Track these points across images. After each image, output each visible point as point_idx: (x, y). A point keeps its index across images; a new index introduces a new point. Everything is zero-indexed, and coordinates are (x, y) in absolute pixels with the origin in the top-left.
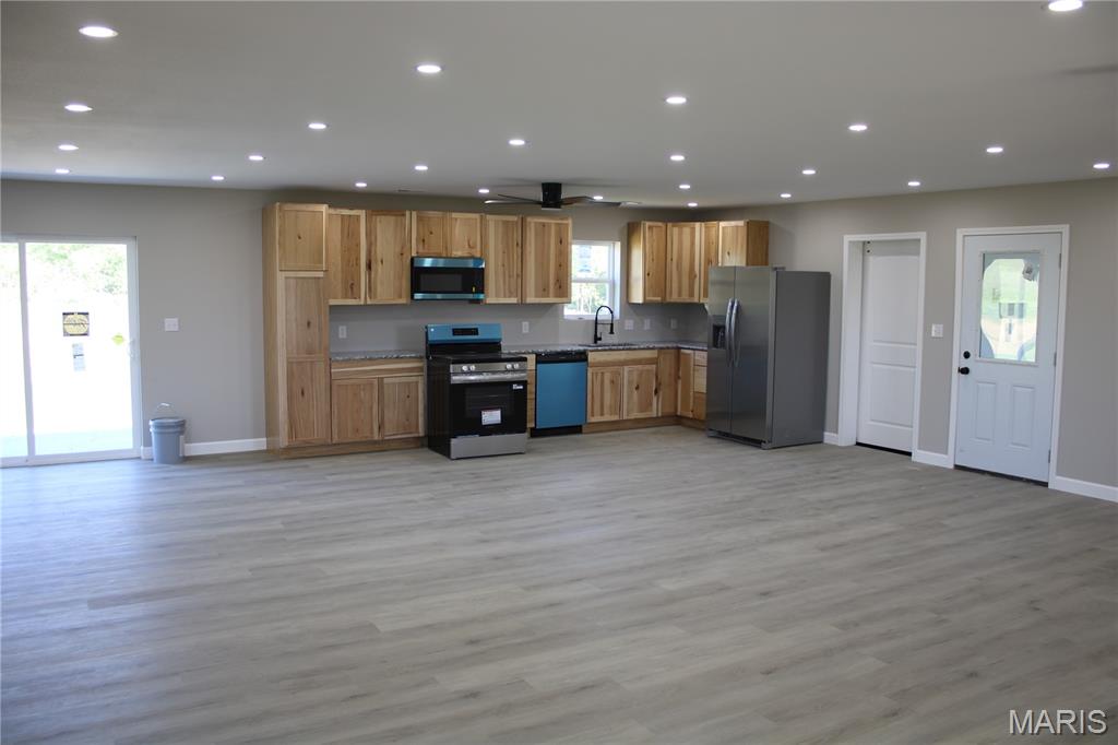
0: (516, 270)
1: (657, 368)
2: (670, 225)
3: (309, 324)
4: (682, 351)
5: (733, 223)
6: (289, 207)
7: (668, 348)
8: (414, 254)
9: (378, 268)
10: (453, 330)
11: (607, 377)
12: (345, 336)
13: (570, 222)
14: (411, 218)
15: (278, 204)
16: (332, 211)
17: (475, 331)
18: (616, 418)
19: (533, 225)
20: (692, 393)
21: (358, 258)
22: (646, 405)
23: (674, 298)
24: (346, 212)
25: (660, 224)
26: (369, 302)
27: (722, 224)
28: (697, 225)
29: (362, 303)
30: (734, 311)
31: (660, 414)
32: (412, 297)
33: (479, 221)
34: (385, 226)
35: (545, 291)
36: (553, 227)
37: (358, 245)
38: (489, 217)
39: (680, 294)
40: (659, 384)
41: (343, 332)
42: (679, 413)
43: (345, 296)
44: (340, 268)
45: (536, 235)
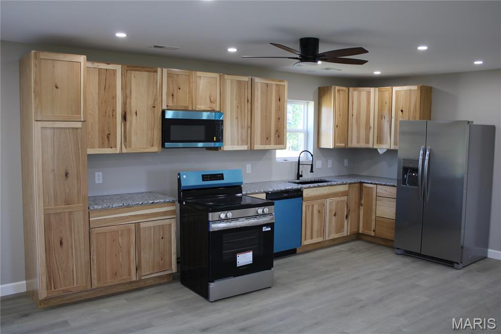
0: (247, 122)
1: (347, 198)
2: (351, 89)
3: (67, 174)
4: (364, 184)
5: (405, 88)
6: (44, 55)
7: (355, 183)
8: (164, 107)
9: (132, 119)
10: (203, 176)
11: (316, 208)
12: (101, 181)
13: (286, 83)
14: (163, 74)
15: (33, 52)
16: (90, 64)
17: (220, 177)
18: (320, 240)
19: (259, 85)
20: (374, 218)
21: (114, 111)
22: (340, 228)
23: (354, 144)
24: (103, 66)
25: (344, 88)
26: (124, 151)
27: (395, 89)
28: (372, 89)
29: (118, 152)
30: (427, 158)
31: (349, 234)
32: (163, 146)
33: (218, 79)
34: (139, 81)
35: (267, 139)
36: (274, 88)
37: (114, 97)
38: (226, 77)
39: (358, 142)
40: (348, 211)
41: (99, 177)
42: (360, 232)
43: (102, 146)
44: (97, 119)
45: (262, 93)
